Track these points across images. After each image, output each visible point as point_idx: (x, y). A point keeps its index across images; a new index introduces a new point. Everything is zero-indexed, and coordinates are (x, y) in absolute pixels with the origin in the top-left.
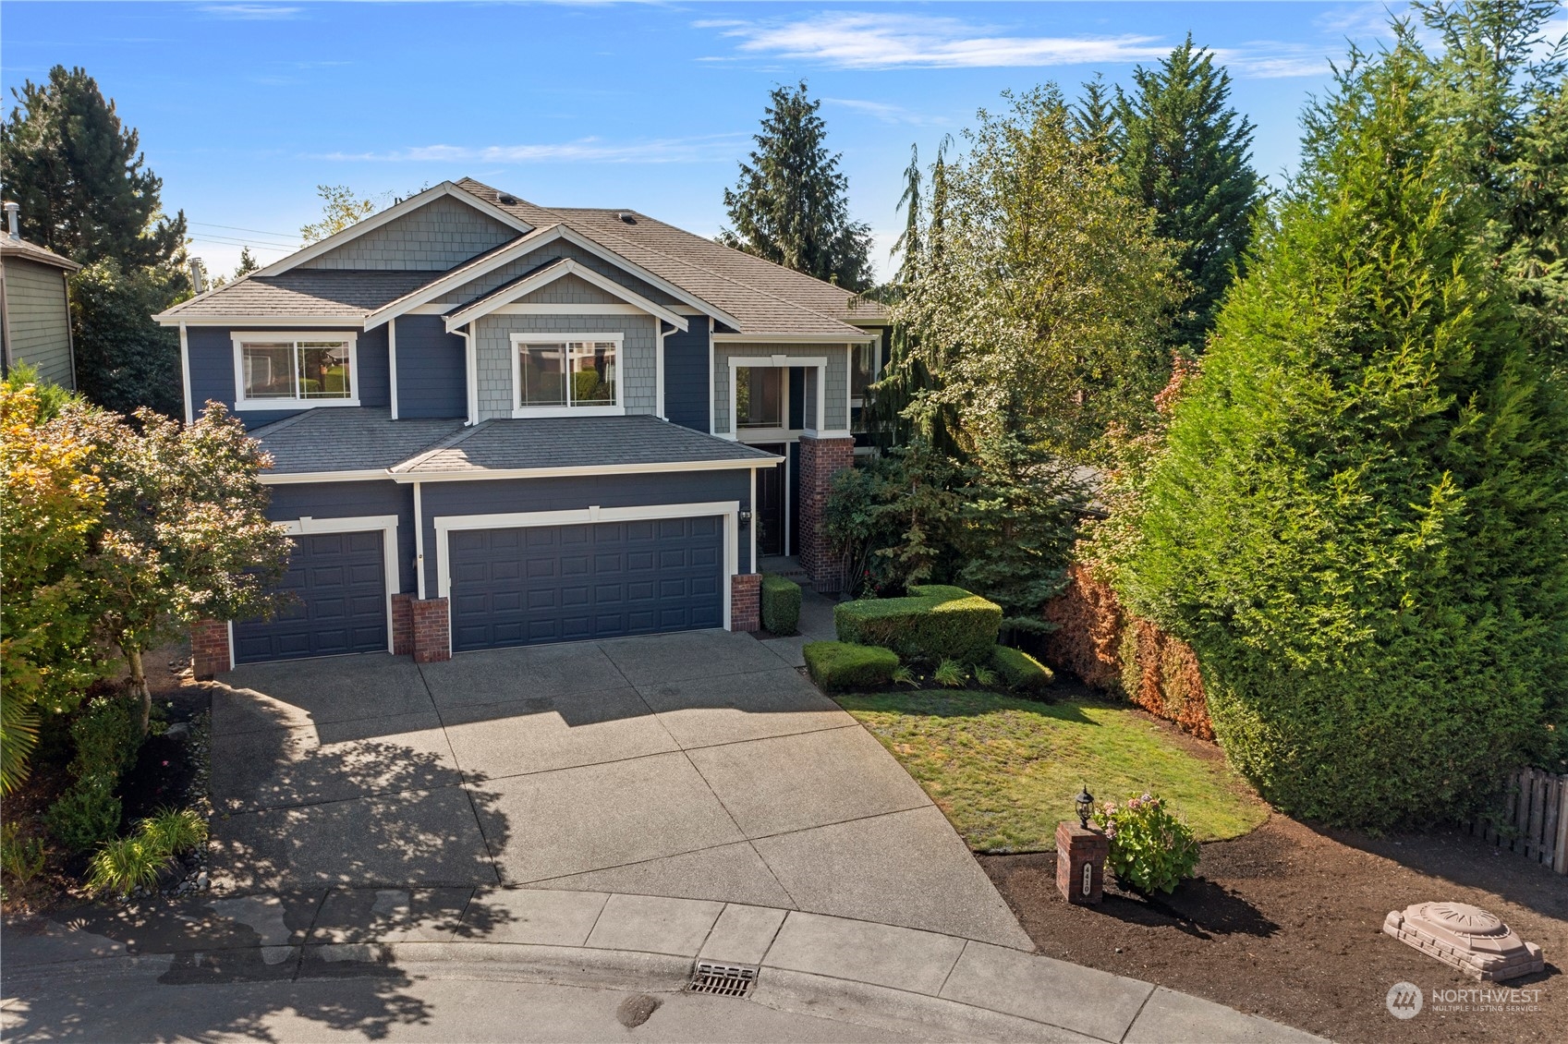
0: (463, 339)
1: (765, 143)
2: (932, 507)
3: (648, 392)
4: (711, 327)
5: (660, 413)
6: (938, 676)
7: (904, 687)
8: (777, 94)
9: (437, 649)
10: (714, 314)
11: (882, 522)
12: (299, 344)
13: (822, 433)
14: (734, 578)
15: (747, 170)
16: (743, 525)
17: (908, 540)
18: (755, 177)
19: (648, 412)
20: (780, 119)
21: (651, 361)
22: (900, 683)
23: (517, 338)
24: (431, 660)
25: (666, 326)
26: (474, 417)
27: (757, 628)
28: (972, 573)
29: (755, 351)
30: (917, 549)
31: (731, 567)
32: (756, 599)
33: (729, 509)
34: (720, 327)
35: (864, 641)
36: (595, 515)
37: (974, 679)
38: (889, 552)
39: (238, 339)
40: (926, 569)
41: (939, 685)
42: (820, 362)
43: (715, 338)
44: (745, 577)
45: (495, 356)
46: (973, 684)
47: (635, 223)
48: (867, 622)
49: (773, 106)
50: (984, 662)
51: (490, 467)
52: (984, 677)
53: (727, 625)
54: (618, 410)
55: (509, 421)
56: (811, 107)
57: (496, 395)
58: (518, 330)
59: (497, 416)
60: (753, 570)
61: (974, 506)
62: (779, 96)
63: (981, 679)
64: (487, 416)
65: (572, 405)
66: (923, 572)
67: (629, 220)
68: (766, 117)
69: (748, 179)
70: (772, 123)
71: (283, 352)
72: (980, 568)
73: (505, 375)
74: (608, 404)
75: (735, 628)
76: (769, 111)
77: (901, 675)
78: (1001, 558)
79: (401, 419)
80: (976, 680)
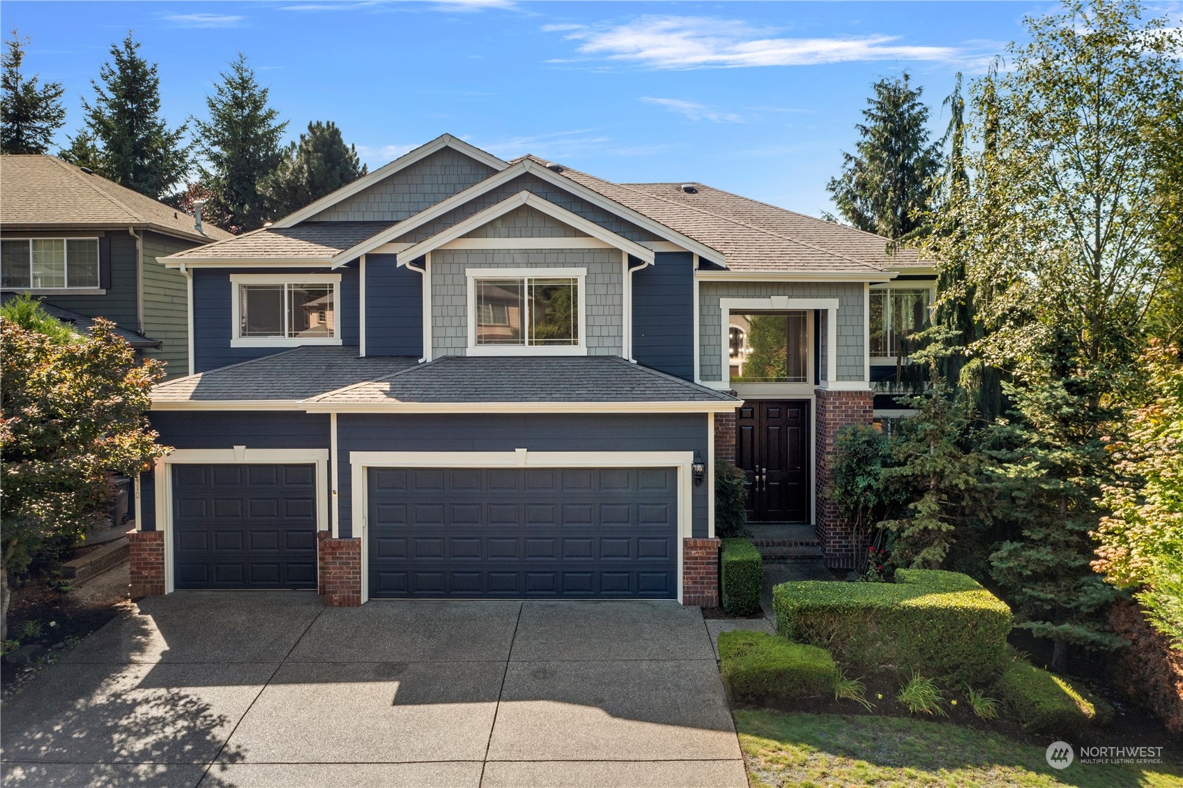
0: (421, 275)
1: (867, 131)
2: (947, 472)
3: (613, 331)
4: (696, 264)
5: (627, 352)
6: (904, 697)
7: (849, 708)
8: (880, 86)
9: (347, 593)
10: (699, 251)
11: (892, 488)
12: (289, 286)
13: (832, 384)
14: (686, 541)
15: (848, 157)
16: (699, 479)
17: (916, 510)
18: (859, 164)
19: (613, 352)
20: (881, 108)
21: (617, 298)
22: (845, 700)
23: (473, 274)
24: (340, 605)
25: (634, 261)
26: (428, 356)
27: (715, 604)
28: (1001, 559)
29: (751, 292)
30: (925, 522)
31: (685, 529)
32: (714, 568)
33: (683, 461)
34: (705, 264)
35: (799, 637)
36: (520, 458)
37: (966, 706)
38: (893, 525)
39: (235, 280)
40: (939, 550)
41: (903, 710)
42: (831, 305)
43: (700, 276)
44: (699, 542)
45: (451, 292)
46: (963, 716)
47: (696, 192)
48: (801, 611)
49: (875, 97)
50: (985, 685)
51: (403, 400)
52: (982, 706)
53: (680, 599)
54: (580, 350)
55: (463, 360)
56: (913, 94)
57: (451, 332)
58: (474, 265)
59: (451, 353)
60: (712, 534)
61: (1000, 471)
62: (880, 87)
63: (977, 709)
64: (441, 353)
65: (531, 343)
66: (935, 553)
67: (690, 190)
68: (866, 107)
69: (852, 165)
70: (874, 112)
71: (274, 293)
72: (1013, 554)
73: (460, 312)
74: (569, 343)
75: (687, 602)
76: (870, 101)
77: (848, 689)
78: (1044, 541)
79: (367, 357)
80: (971, 708)
